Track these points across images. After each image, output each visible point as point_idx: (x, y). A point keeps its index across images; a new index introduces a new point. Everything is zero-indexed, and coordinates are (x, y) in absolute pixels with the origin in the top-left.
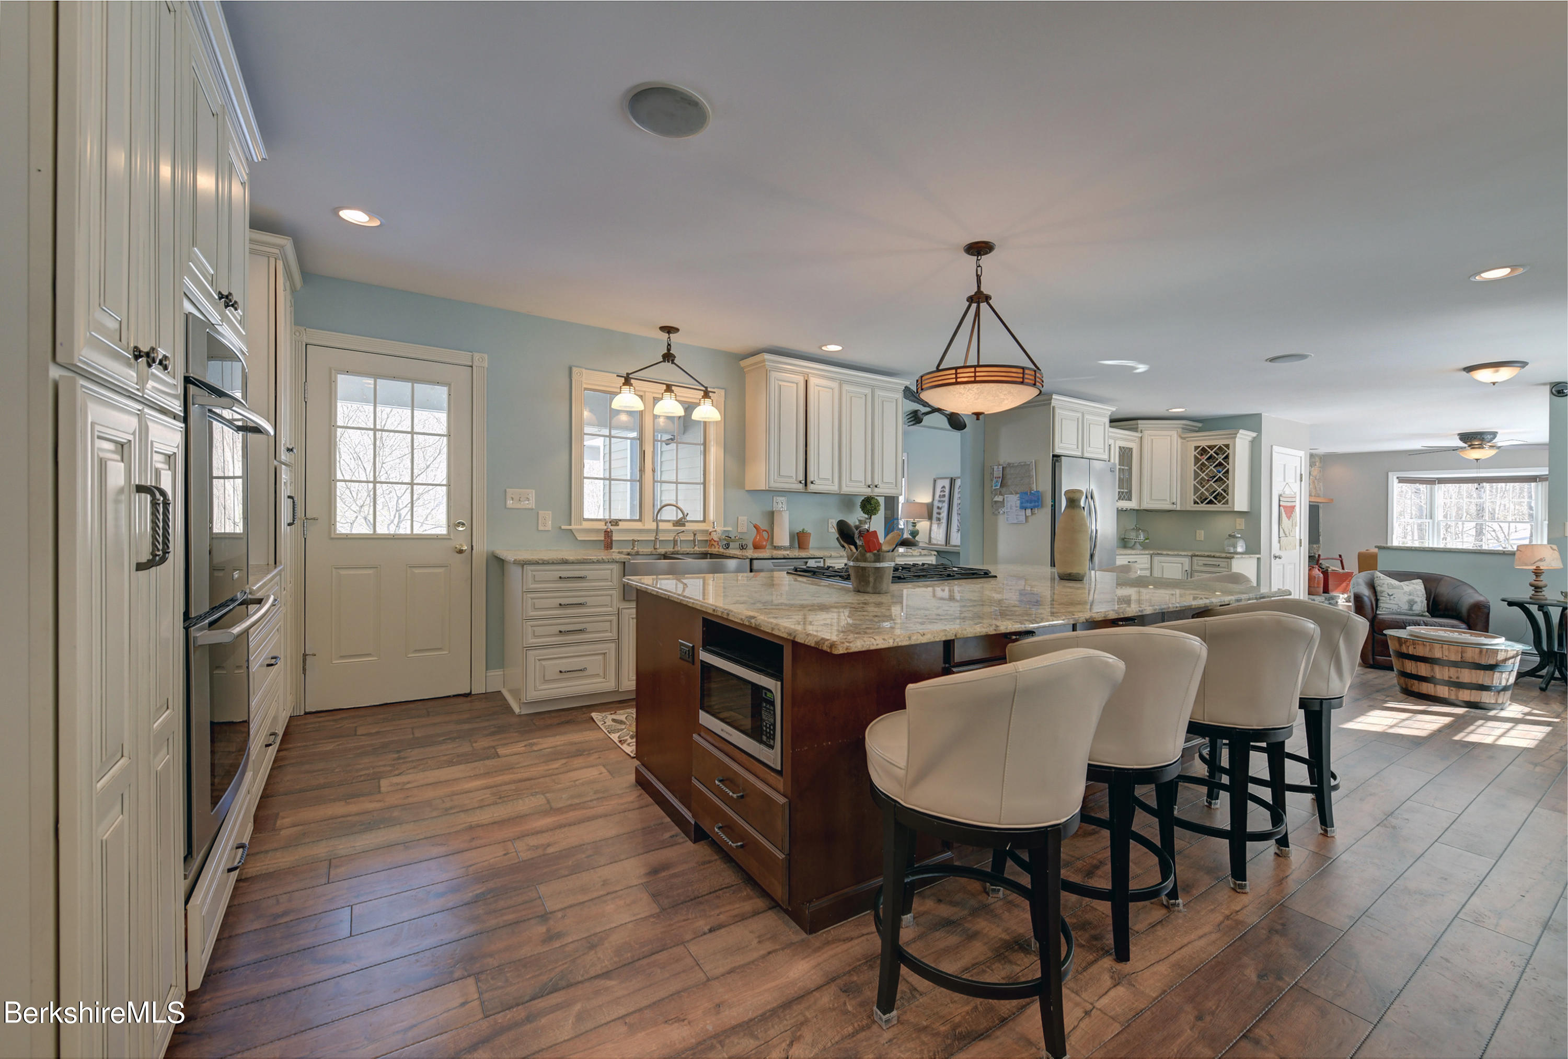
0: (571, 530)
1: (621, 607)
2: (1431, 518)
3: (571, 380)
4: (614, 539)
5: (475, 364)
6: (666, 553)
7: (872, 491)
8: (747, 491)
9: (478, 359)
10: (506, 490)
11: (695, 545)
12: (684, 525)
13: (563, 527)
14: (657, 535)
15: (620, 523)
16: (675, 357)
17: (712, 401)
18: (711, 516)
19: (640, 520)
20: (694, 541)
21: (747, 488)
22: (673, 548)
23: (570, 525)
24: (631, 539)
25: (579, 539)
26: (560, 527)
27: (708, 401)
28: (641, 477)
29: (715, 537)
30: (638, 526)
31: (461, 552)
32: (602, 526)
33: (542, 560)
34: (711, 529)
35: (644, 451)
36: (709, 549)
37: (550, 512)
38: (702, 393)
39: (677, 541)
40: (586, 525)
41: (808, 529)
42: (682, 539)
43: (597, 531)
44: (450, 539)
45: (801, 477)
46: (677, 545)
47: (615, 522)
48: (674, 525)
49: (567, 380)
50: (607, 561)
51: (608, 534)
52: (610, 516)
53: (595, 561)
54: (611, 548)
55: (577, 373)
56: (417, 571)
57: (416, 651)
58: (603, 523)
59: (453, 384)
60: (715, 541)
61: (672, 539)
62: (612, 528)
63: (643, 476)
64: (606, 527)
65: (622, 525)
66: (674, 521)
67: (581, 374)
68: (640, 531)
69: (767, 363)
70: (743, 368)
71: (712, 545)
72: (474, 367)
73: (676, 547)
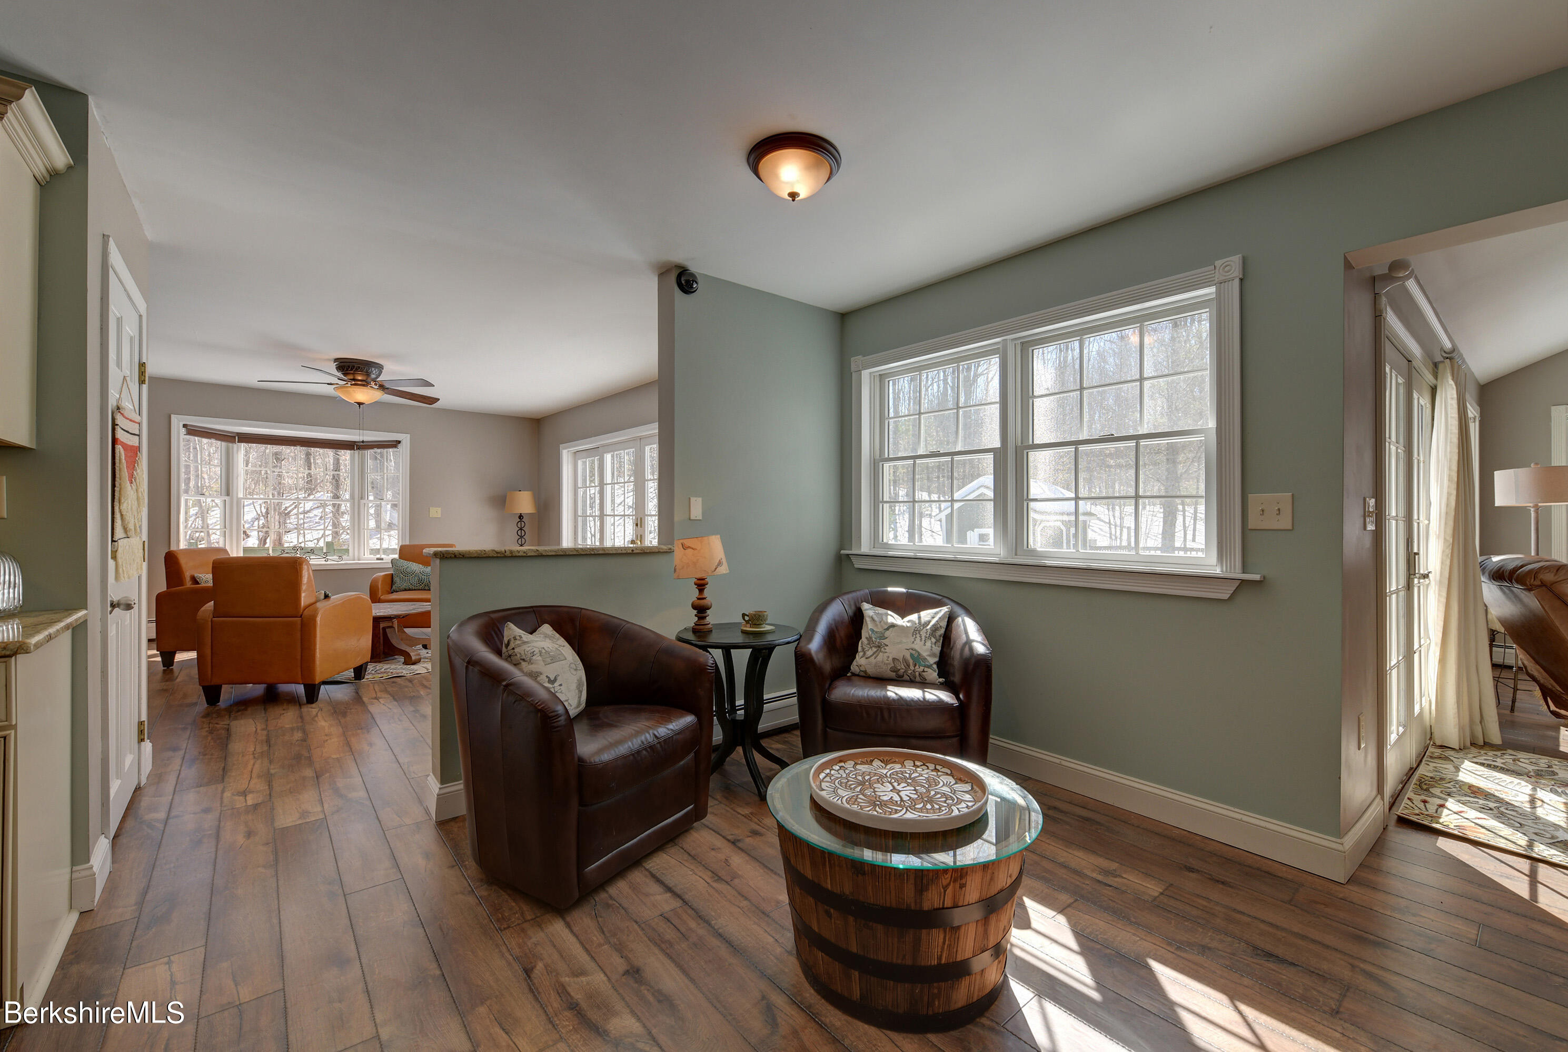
2: (228, 495)
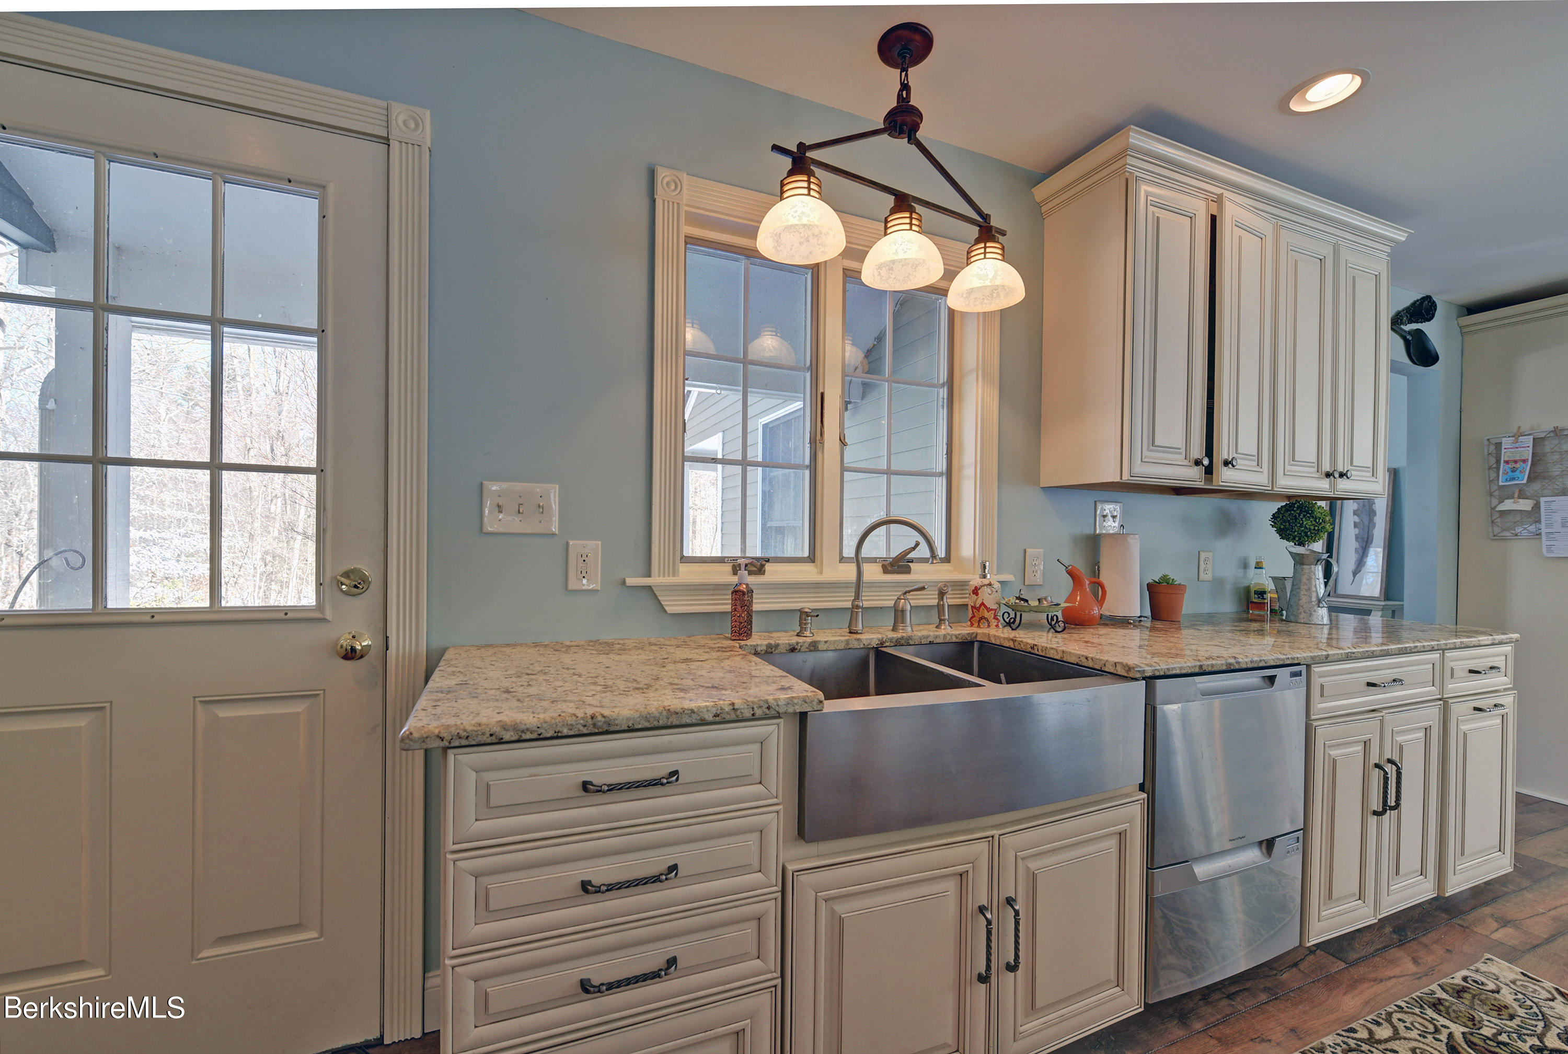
0: (649, 588)
1: (791, 868)
3: (653, 201)
4: (756, 607)
5: (395, 134)
6: (882, 644)
7: (1333, 486)
8: (1048, 489)
9: (405, 123)
10: (482, 484)
11: (941, 621)
12: (908, 571)
13: (630, 581)
14: (857, 596)
15: (768, 567)
16: (920, 116)
17: (1003, 249)
18: (967, 546)
19: (811, 559)
20: (940, 608)
21: (1044, 483)
22: (894, 629)
23: (650, 576)
24: (798, 606)
25: (669, 609)
26: (624, 582)
27: (993, 248)
28: (814, 457)
29: (988, 598)
30: (806, 573)
31: (351, 654)
32: (723, 575)
33: (515, 727)
34: (976, 580)
35: (822, 395)
36: (979, 631)
37: (600, 542)
38: (974, 231)
39: (903, 611)
40: (687, 574)
41: (1177, 577)
42: (913, 603)
43: (717, 588)
44: (324, 620)
45: (1197, 451)
46: (903, 622)
47: (758, 566)
48: (886, 571)
49: (645, 203)
50: (748, 714)
51: (741, 597)
52: (744, 550)
53: (709, 717)
54: (749, 635)
55: (668, 184)
56: (224, 713)
57: (224, 940)
58: (728, 568)
59: (331, 188)
60: (989, 610)
61: (892, 603)
62: (751, 580)
63: (819, 455)
64: (735, 579)
65: (774, 572)
66: (884, 559)
67: (677, 183)
68: (817, 587)
69: (1130, 160)
70: (1039, 205)
71: (982, 618)
72: (394, 145)
73: (901, 626)
